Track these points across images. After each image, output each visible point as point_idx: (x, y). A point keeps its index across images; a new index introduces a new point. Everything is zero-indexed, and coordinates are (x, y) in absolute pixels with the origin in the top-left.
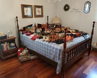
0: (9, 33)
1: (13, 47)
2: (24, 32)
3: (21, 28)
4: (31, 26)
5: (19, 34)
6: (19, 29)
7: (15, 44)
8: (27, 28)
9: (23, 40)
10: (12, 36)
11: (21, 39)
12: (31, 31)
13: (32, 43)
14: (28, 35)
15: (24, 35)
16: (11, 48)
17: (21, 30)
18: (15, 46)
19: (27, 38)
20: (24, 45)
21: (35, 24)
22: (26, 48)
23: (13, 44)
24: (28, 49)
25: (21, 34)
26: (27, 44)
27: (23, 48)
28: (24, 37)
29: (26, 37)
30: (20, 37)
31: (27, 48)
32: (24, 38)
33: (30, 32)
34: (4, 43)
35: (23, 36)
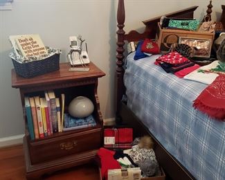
0: (74, 43)
1: (85, 118)
2: (149, 46)
3: (134, 22)
4: (187, 14)
5: (120, 53)
6: (127, 30)
7: (96, 106)
8: (166, 23)
9: (135, 90)
10: (87, 61)
11: (128, 82)
12: (191, 44)
13: (198, 129)
14: (168, 68)
15: (148, 64)
16: (72, 121)
17: (134, 36)
18: (95, 114)
19: (164, 86)
20: (139, 115)
21: (210, 7)
22: (148, 140)
23: (82, 106)
24: (156, 146)
25: (131, 58)
26: (157, 120)
27: (130, 131)
28: (146, 74)
29: (155, 80)
30: (123, 71)
31: (154, 140)
32: (142, 79)
33: (184, 49)
34: (43, 97)
35: (139, 69)
